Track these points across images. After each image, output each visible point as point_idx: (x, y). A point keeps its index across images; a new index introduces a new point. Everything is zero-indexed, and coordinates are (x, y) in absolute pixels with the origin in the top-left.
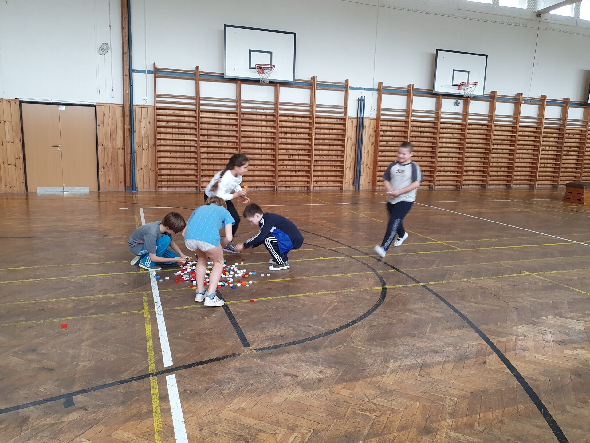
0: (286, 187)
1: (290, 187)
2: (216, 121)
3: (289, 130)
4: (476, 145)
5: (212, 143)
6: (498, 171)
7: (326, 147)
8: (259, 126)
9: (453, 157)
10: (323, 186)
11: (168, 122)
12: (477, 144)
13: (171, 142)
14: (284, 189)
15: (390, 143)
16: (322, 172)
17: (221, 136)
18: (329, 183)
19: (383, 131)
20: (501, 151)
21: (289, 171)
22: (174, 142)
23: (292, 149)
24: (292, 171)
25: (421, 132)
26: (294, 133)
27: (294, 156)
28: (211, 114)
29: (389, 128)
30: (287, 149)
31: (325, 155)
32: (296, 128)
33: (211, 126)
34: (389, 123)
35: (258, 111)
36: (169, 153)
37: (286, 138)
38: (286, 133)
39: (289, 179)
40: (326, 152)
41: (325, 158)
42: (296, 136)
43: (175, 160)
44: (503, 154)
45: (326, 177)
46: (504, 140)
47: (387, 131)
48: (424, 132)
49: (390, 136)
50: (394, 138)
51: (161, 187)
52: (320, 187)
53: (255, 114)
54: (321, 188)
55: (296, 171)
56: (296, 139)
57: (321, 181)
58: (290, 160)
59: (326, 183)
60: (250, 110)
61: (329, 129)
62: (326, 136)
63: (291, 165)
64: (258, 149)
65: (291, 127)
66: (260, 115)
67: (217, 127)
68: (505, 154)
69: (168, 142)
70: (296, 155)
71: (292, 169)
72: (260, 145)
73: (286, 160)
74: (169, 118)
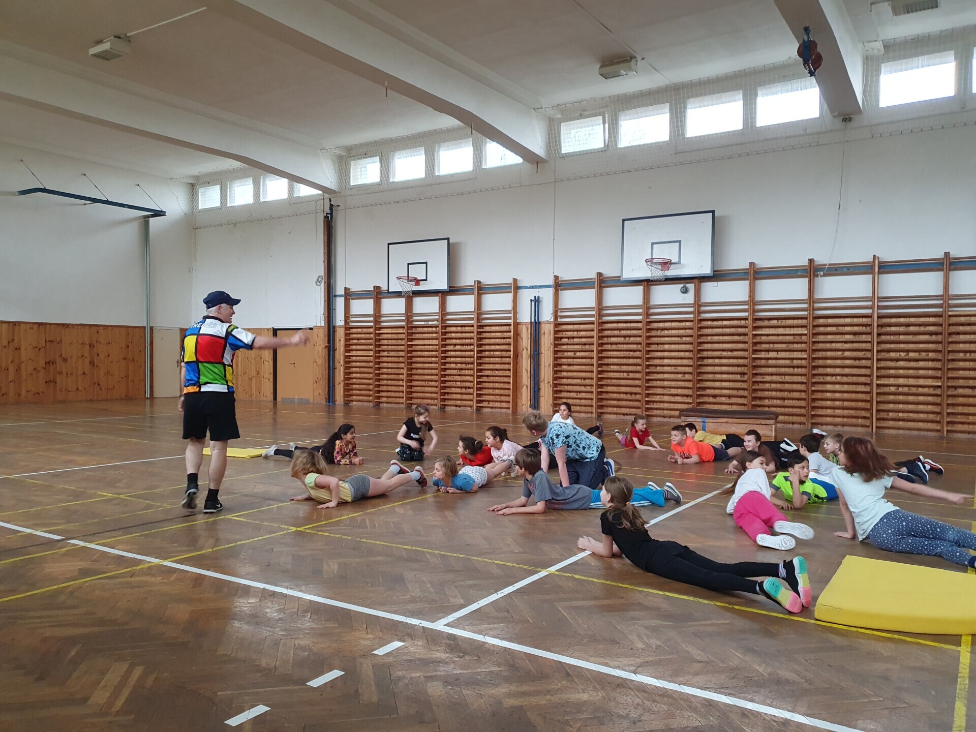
0: (456, 406)
1: (460, 406)
2: (395, 336)
3: (458, 341)
4: (729, 354)
5: (390, 358)
6: (783, 399)
7: (498, 360)
8: (429, 339)
9: (685, 373)
10: (495, 408)
11: (358, 339)
12: (732, 350)
13: (360, 358)
14: (454, 408)
15: (578, 354)
16: (494, 390)
17: (398, 351)
18: (502, 403)
19: (569, 338)
20: (787, 362)
21: (459, 388)
22: (362, 358)
23: (461, 363)
24: (462, 388)
25: (625, 337)
26: (463, 345)
27: (463, 371)
28: (390, 329)
29: (575, 333)
30: (456, 363)
31: (497, 370)
32: (465, 339)
33: (390, 342)
34: (576, 327)
35: (430, 323)
36: (358, 369)
37: (456, 351)
38: (455, 345)
39: (459, 396)
40: (498, 366)
41: (497, 373)
42: (465, 348)
43: (363, 376)
44: (794, 367)
45: (499, 397)
46: (793, 343)
47: (573, 338)
48: (630, 337)
49: (577, 344)
50: (583, 347)
51: (352, 401)
52: (492, 408)
53: (427, 327)
54: (493, 410)
55: (466, 388)
56: (465, 351)
57: (493, 401)
58: (459, 375)
59: (499, 403)
60: (423, 323)
61: (501, 338)
62: (498, 347)
63: (461, 381)
64: (429, 363)
65: (460, 339)
66: (431, 327)
67: (394, 342)
68: (798, 367)
69: (358, 358)
70: (465, 369)
71: (462, 385)
72: (431, 359)
73: (455, 375)
74: (359, 336)
